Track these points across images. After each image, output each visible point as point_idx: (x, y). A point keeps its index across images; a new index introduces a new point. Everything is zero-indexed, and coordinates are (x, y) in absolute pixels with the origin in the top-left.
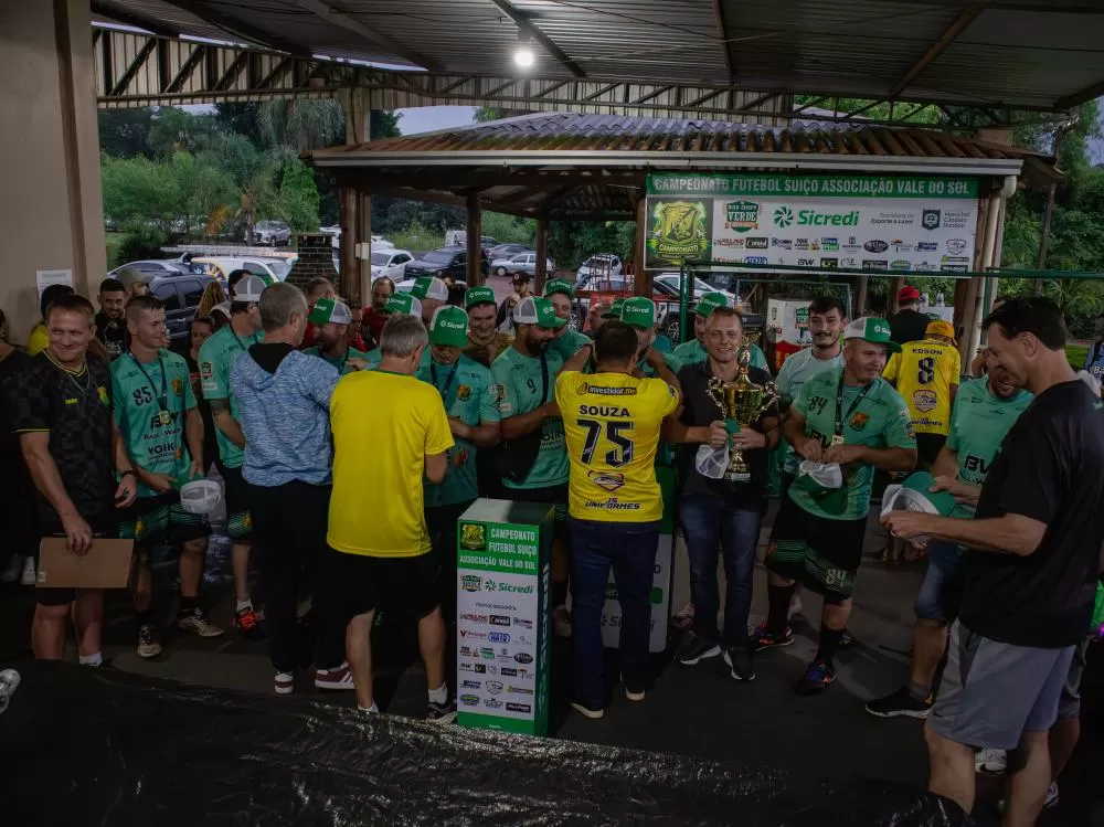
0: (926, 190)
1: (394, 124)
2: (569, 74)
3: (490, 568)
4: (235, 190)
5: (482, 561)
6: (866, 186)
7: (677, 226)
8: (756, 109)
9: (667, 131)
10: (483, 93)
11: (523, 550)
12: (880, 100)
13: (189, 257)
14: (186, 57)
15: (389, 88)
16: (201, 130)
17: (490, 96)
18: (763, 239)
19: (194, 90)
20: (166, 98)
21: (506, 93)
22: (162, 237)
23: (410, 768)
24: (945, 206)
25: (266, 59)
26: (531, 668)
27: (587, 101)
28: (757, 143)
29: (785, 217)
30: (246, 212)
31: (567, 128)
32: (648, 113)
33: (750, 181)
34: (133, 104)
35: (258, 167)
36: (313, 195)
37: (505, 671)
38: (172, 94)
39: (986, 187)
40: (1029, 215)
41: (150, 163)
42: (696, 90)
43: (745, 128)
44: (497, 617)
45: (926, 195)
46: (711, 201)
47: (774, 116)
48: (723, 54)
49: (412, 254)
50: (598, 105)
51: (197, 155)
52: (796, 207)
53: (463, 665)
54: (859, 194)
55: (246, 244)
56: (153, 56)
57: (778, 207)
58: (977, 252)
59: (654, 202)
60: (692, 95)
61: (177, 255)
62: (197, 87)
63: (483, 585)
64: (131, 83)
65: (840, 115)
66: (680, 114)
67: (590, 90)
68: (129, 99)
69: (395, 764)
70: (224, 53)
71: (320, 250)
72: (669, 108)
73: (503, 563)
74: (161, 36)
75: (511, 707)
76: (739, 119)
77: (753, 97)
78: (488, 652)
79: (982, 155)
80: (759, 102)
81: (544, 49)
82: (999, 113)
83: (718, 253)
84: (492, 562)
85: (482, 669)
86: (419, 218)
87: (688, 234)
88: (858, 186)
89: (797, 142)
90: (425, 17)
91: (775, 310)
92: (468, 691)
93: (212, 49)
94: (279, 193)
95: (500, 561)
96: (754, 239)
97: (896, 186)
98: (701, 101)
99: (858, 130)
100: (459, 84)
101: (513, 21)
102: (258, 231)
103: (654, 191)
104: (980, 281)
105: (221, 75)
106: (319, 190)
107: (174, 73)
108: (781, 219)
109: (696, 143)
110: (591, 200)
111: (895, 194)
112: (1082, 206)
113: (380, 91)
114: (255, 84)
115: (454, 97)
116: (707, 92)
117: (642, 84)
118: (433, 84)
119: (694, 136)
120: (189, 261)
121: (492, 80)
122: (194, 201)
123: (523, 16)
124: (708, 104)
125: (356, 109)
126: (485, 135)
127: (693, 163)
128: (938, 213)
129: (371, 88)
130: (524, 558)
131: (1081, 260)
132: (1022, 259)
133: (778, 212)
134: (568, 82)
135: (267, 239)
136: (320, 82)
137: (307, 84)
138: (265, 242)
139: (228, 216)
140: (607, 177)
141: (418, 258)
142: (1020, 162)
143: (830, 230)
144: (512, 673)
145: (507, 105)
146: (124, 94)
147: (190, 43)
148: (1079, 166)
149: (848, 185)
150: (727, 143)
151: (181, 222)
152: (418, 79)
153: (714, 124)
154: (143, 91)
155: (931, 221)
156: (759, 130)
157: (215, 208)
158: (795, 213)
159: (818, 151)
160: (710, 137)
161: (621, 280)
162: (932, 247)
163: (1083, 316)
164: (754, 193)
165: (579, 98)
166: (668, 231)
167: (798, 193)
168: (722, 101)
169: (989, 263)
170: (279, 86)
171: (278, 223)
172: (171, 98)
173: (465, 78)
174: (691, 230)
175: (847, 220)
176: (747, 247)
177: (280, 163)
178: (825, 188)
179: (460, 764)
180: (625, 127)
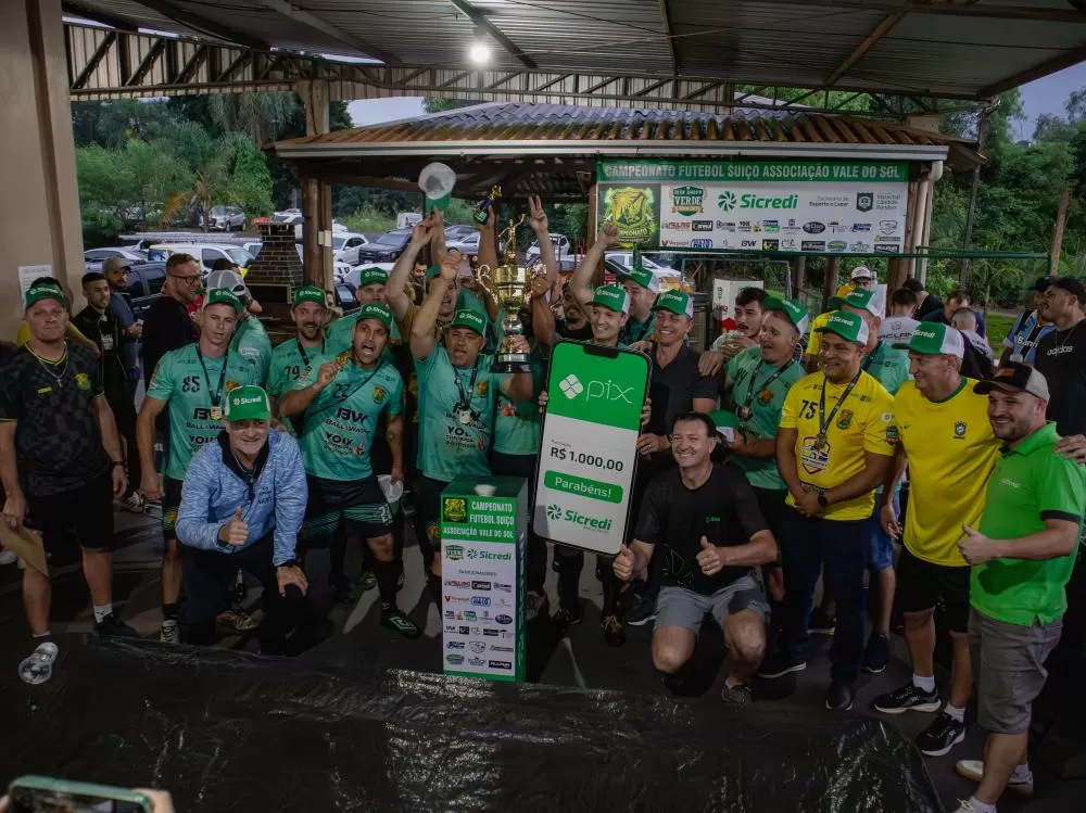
0: (860, 174)
1: (345, 109)
2: (521, 66)
3: (471, 538)
4: (189, 177)
5: (464, 532)
6: (804, 171)
7: (627, 211)
8: (699, 98)
9: (615, 120)
10: (438, 84)
11: (502, 520)
12: (816, 89)
13: (147, 244)
14: (145, 51)
15: (347, 80)
16: (152, 117)
17: (445, 88)
18: (708, 222)
19: (155, 83)
20: (126, 91)
21: (461, 84)
22: (119, 224)
23: (422, 715)
24: (876, 189)
25: (225, 53)
26: (511, 628)
27: (538, 92)
28: (701, 131)
29: (728, 201)
30: (202, 198)
31: (520, 116)
32: (597, 103)
33: (695, 167)
34: (94, 97)
35: (212, 154)
36: (266, 181)
37: (487, 632)
38: (133, 87)
39: (915, 172)
40: (956, 192)
41: (104, 152)
42: (642, 81)
43: (689, 117)
44: (479, 583)
45: (860, 179)
46: (659, 186)
47: (716, 104)
48: (668, 47)
49: (366, 237)
50: (549, 95)
51: (151, 142)
52: (738, 192)
53: (448, 628)
54: (796, 179)
55: (202, 230)
56: (113, 49)
57: (722, 191)
58: (907, 232)
59: (604, 188)
60: (638, 85)
61: (134, 242)
62: (158, 81)
63: (465, 554)
64: (91, 77)
65: (780, 103)
66: (627, 104)
67: (542, 80)
68: (90, 92)
69: (408, 712)
70: (184, 47)
71: (284, 238)
72: (617, 98)
73: (483, 533)
74: (121, 29)
75: (494, 664)
76: (684, 107)
77: (697, 86)
78: (471, 614)
79: (910, 141)
80: (703, 92)
81: (497, 42)
82: (926, 101)
83: (666, 236)
84: (474, 532)
85: (465, 631)
86: (371, 201)
87: (638, 218)
88: (797, 171)
89: (738, 130)
90: (382, 14)
91: (720, 289)
92: (454, 651)
93: (171, 43)
94: (233, 179)
95: (481, 532)
96: (700, 222)
97: (831, 171)
98: (647, 91)
99: (796, 117)
100: (415, 75)
101: (468, 18)
102: (214, 217)
103: (604, 178)
104: (910, 264)
105: (181, 68)
106: (272, 175)
107: (135, 66)
108: (726, 203)
109: (644, 131)
110: (541, 183)
111: (831, 178)
112: (1005, 183)
113: (338, 83)
114: (216, 77)
115: (410, 88)
116: (652, 82)
117: (590, 75)
118: (389, 76)
119: (641, 124)
120: (147, 247)
121: (447, 72)
122: (150, 188)
123: (478, 14)
124: (653, 94)
125: (315, 100)
126: (440, 125)
127: (641, 151)
128: (871, 195)
129: (329, 81)
130: (503, 527)
131: (1005, 233)
132: (951, 233)
133: (723, 197)
134: (520, 73)
135: (222, 224)
136: (279, 75)
137: (266, 77)
138: (220, 227)
139: (183, 202)
140: (559, 164)
141: (373, 240)
142: (946, 148)
143: (770, 213)
144: (494, 633)
145: (461, 96)
146: (85, 87)
147: (150, 36)
148: (1002, 144)
149: (787, 171)
150: (672, 131)
151: (137, 209)
152: (374, 70)
153: (660, 113)
154: (104, 84)
155: (865, 203)
156: (703, 118)
157: (172, 195)
158: (738, 198)
159: (759, 139)
160: (656, 125)
161: (572, 260)
162: (866, 227)
163: (1008, 287)
164: (698, 178)
165: (531, 89)
166: (618, 216)
167: (740, 179)
168: (668, 90)
169: (918, 243)
170: (239, 78)
171: (233, 208)
172: (132, 91)
173: (420, 70)
174: (640, 214)
175: (787, 203)
176: (693, 230)
177: (233, 149)
178: (766, 174)
179: (466, 709)
180: (575, 115)
